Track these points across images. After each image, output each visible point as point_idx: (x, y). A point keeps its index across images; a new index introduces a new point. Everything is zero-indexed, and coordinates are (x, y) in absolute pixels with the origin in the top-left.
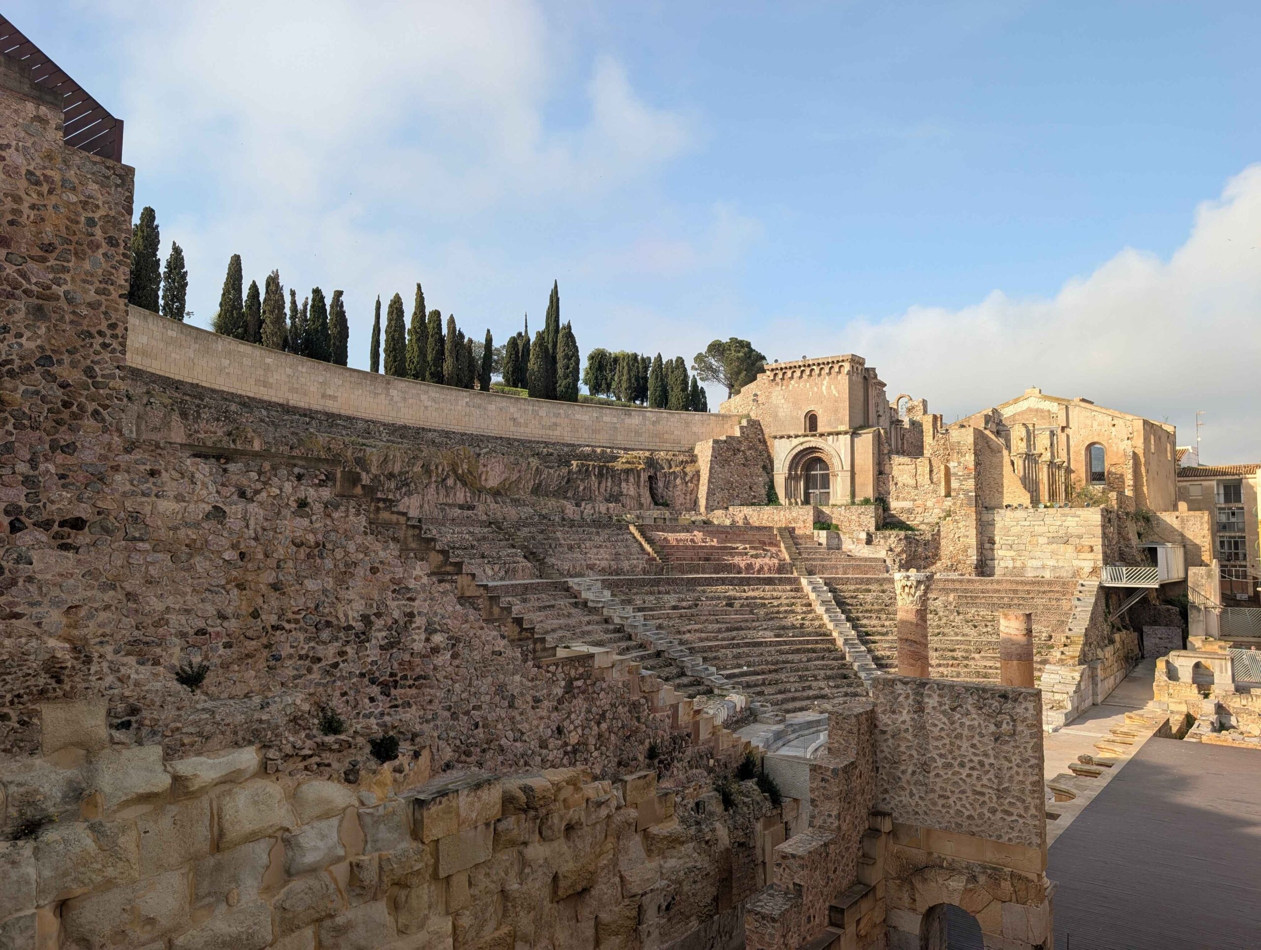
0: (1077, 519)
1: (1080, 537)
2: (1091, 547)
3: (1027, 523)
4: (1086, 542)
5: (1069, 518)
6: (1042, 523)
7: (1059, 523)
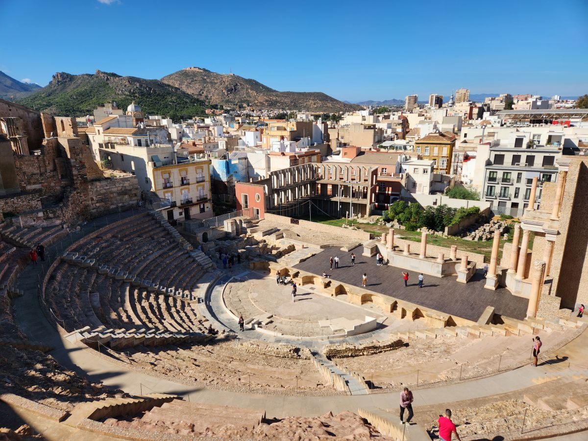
0: (129, 182)
1: (130, 190)
2: (135, 194)
3: (108, 187)
4: (133, 192)
5: (126, 182)
6: (114, 186)
7: (122, 185)
